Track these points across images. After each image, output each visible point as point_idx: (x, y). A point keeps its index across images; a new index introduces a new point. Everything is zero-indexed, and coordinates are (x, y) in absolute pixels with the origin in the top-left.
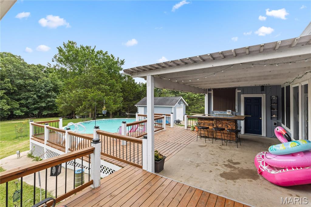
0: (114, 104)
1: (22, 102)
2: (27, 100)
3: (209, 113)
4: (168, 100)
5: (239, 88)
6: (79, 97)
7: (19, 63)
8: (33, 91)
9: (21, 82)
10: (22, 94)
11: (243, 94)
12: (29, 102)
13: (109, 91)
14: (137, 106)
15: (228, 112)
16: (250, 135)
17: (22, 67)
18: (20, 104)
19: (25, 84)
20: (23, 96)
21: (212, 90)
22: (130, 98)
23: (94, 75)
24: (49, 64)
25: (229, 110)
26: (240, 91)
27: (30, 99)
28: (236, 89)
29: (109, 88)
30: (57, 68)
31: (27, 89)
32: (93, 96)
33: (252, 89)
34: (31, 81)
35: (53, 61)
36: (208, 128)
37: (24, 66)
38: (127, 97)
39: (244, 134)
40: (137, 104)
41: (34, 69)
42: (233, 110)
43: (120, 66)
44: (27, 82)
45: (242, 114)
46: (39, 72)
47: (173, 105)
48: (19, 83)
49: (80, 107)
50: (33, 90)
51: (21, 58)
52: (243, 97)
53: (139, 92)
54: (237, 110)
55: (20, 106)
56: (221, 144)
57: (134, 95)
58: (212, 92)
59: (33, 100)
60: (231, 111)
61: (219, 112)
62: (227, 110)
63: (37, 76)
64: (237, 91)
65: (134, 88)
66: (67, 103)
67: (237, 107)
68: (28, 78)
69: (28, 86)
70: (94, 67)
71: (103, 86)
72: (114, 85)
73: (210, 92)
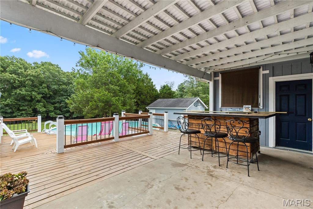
0: (122, 105)
1: (56, 105)
2: (61, 103)
3: (215, 109)
4: (182, 101)
5: (265, 67)
6: (87, 97)
7: (55, 70)
8: (65, 96)
9: (56, 87)
10: (57, 98)
11: (273, 76)
12: (62, 106)
13: (118, 92)
14: (149, 109)
15: (246, 109)
16: (287, 150)
17: (57, 73)
18: (55, 107)
19: (59, 89)
20: (57, 100)
21: (220, 75)
22: (147, 102)
23: (103, 75)
24: (73, 69)
25: (247, 106)
26: (267, 72)
27: (63, 102)
28: (260, 68)
29: (118, 88)
30: (80, 72)
31: (61, 94)
32: (99, 96)
33: (292, 66)
34: (64, 87)
35: (77, 66)
36: (199, 132)
37: (59, 73)
38: (144, 100)
39: (275, 148)
40: (149, 106)
41: (68, 75)
42: (255, 104)
43: (139, 68)
44: (60, 87)
45: (272, 109)
46: (71, 78)
47: (186, 107)
48: (54, 88)
49: (87, 108)
50: (66, 94)
51: (59, 67)
52: (272, 81)
53: (157, 94)
54: (261, 105)
55: (55, 109)
56: (217, 164)
57: (152, 98)
58: (220, 78)
59: (65, 104)
60: (250, 106)
61: (230, 110)
62: (244, 106)
63: (69, 82)
64: (262, 72)
65: (152, 91)
66: (76, 103)
67: (261, 100)
68: (62, 84)
69: (61, 91)
70: (105, 67)
71: (112, 86)
72: (125, 86)
73: (217, 78)
